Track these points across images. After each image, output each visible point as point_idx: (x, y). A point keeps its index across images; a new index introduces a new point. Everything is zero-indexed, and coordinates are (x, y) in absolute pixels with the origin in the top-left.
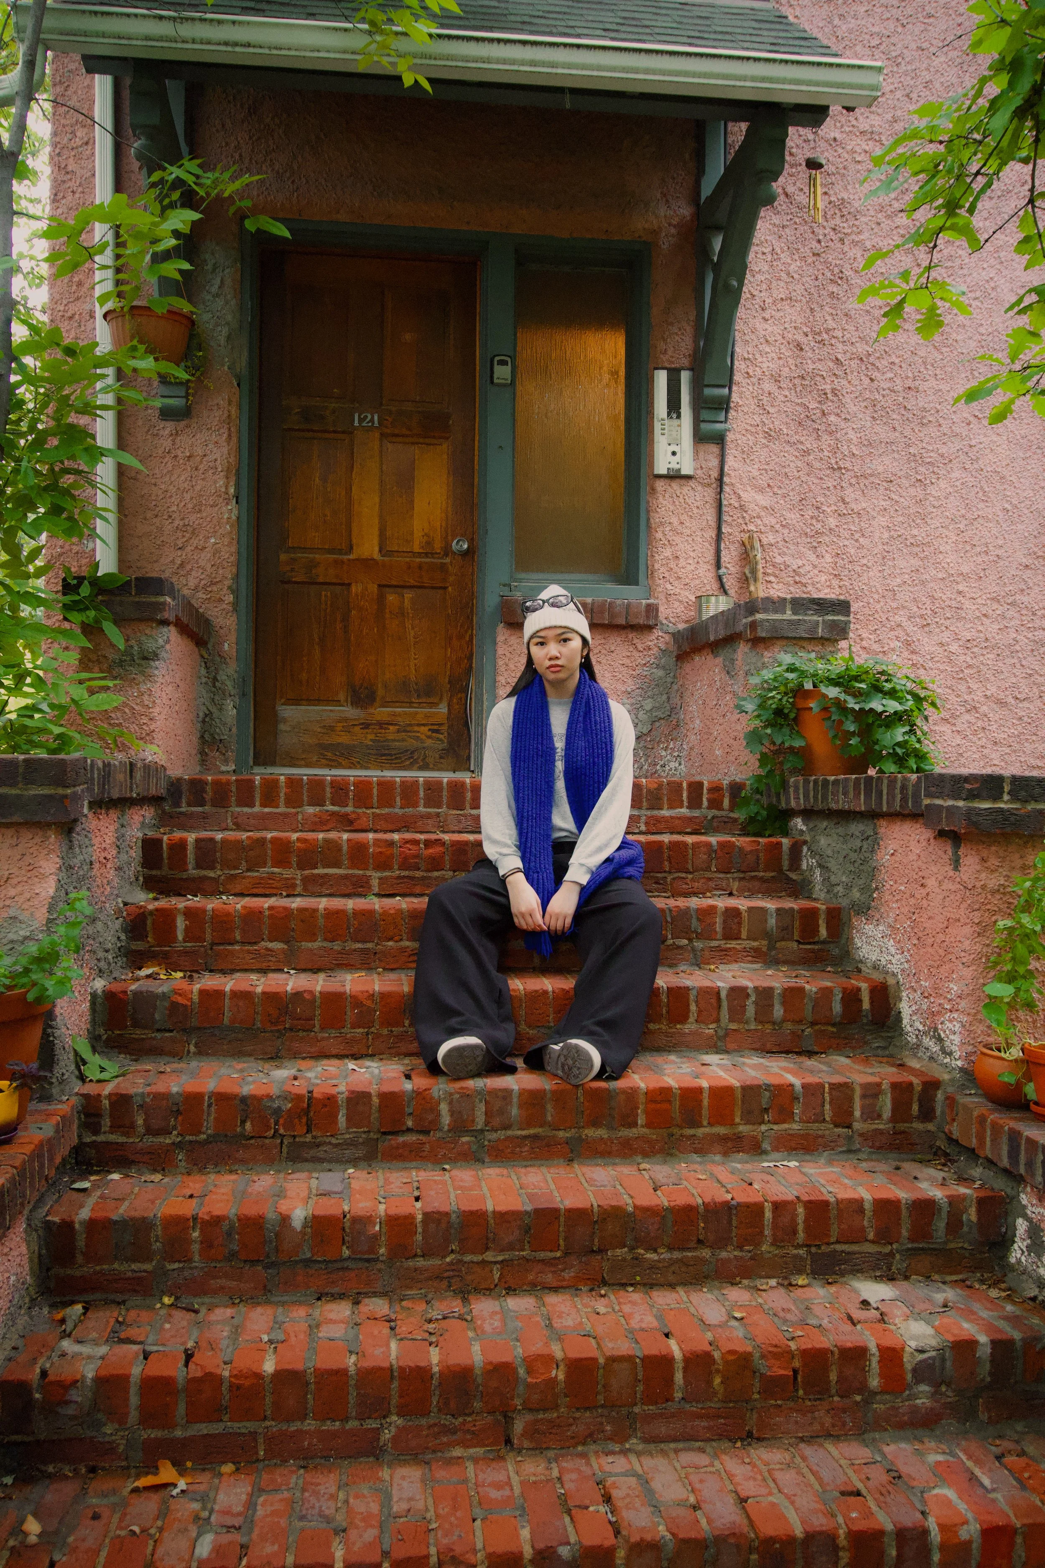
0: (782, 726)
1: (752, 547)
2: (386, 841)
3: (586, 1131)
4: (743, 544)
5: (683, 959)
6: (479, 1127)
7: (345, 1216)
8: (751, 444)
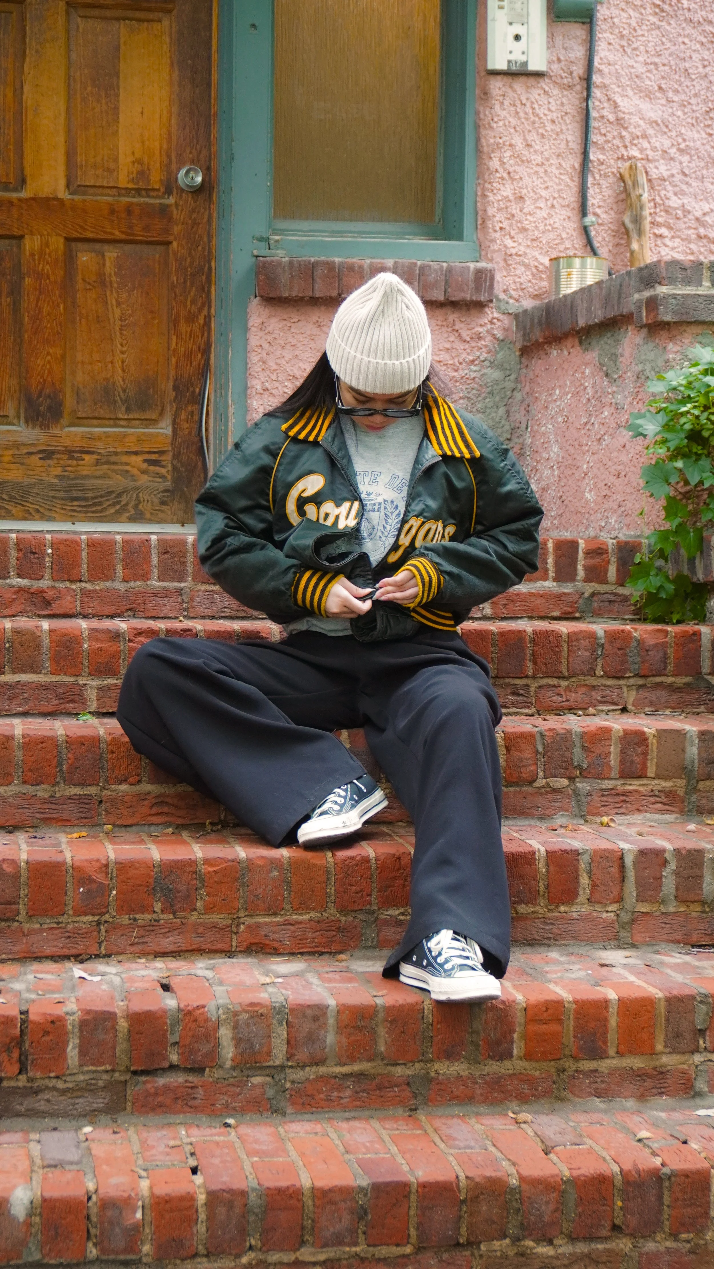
0: (698, 457)
1: (635, 183)
2: (109, 631)
3: (437, 1066)
4: (622, 178)
5: (562, 809)
6: (277, 1063)
7: (89, 1198)
8: (634, 24)
